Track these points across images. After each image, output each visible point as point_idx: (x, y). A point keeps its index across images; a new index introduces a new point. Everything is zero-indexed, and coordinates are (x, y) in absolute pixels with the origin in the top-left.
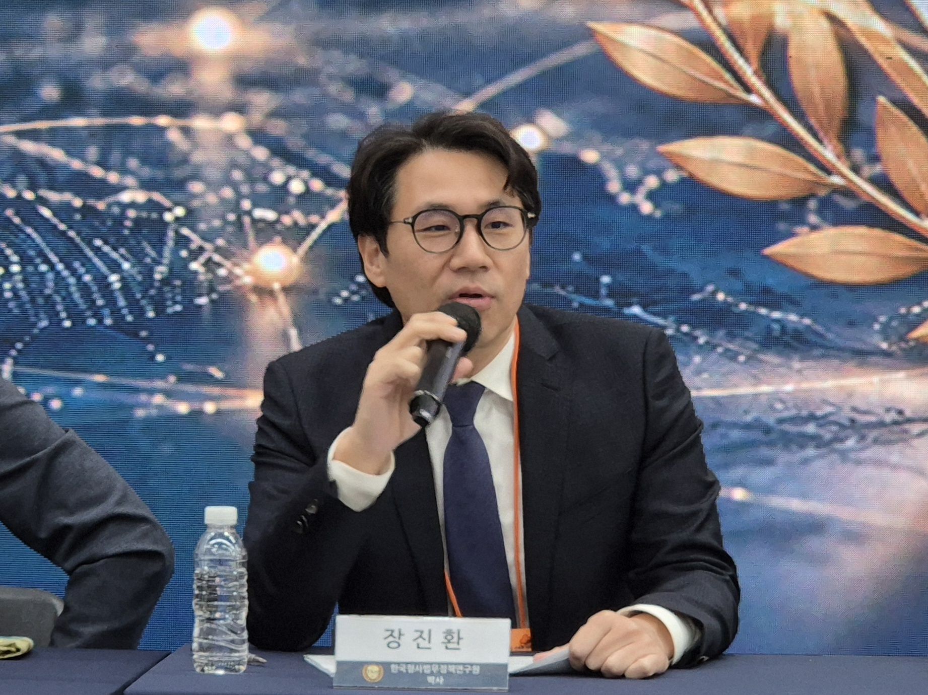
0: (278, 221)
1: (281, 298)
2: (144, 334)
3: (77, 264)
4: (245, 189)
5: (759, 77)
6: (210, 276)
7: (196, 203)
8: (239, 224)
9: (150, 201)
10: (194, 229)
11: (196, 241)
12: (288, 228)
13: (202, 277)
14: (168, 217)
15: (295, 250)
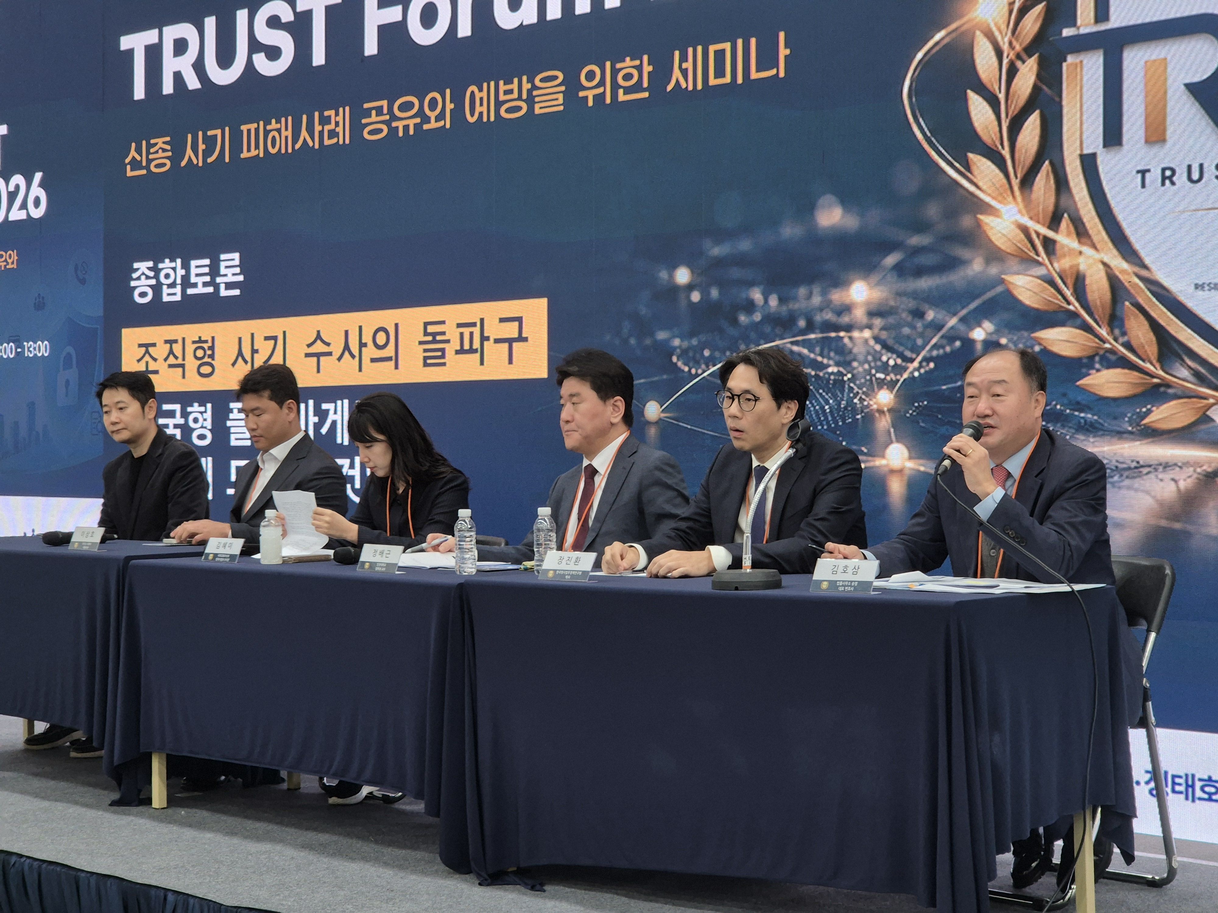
0: (885, 379)
1: (887, 414)
2: (838, 432)
3: (814, 401)
4: (873, 364)
5: (1073, 297)
6: (861, 405)
7: (855, 372)
8: (871, 380)
9: (839, 371)
10: (855, 384)
11: (856, 389)
12: (889, 382)
13: (858, 406)
14: (845, 378)
15: (892, 392)
